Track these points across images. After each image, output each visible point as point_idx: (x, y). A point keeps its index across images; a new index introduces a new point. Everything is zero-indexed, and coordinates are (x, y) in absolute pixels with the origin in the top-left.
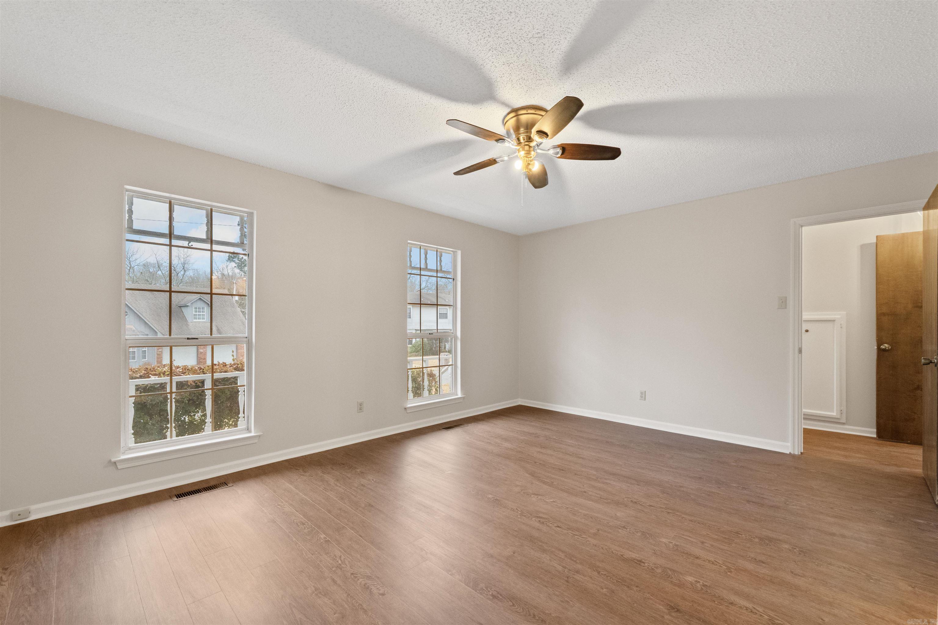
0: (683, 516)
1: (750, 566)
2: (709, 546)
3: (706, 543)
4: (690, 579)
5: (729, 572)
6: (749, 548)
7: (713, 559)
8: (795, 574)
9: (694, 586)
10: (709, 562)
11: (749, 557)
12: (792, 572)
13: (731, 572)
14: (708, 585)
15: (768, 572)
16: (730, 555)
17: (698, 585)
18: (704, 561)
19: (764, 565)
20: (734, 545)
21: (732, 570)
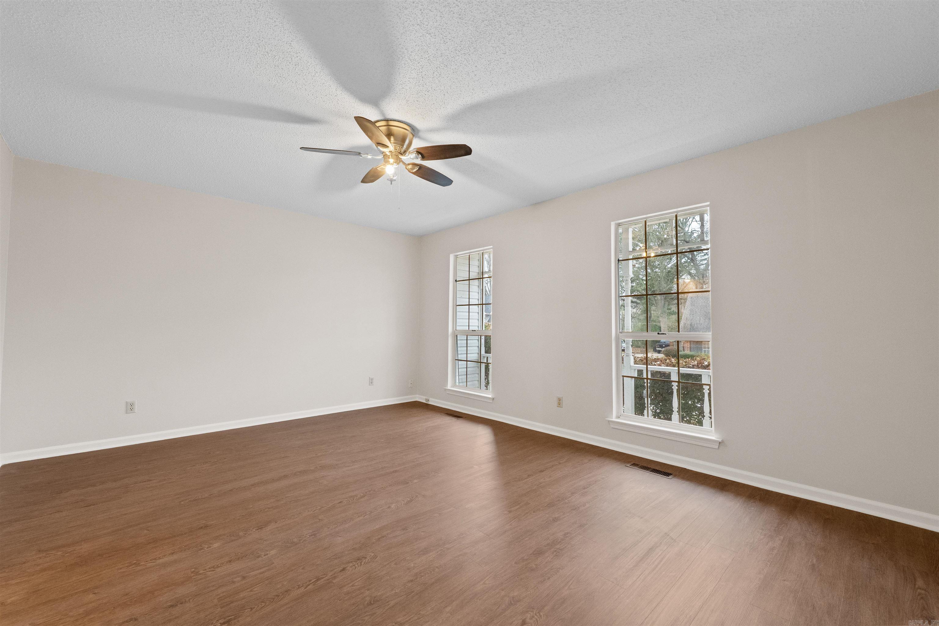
0: (302, 590)
1: (181, 591)
2: (235, 580)
3: (241, 580)
4: (216, 545)
5: (194, 571)
6: (198, 612)
7: (218, 570)
8: (131, 620)
9: (208, 544)
10: (217, 566)
11: (189, 601)
12: (136, 619)
13: (192, 572)
14: (199, 551)
15: (161, 599)
16: (208, 588)
17: (206, 546)
18: (223, 564)
19: (170, 604)
20: (216, 601)
21: (192, 575)
